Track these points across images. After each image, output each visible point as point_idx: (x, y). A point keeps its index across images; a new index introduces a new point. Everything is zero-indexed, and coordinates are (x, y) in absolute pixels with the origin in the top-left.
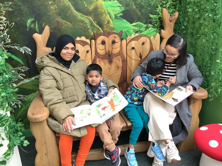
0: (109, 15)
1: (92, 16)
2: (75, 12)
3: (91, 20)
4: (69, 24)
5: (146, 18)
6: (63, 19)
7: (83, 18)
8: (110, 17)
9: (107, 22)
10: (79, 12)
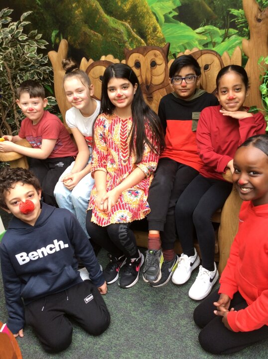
0: (154, 17)
1: (129, 21)
2: (106, 16)
3: (128, 27)
4: (99, 35)
5: (224, 17)
6: (91, 28)
7: (117, 25)
8: (157, 19)
9: (152, 29)
10: (110, 16)
